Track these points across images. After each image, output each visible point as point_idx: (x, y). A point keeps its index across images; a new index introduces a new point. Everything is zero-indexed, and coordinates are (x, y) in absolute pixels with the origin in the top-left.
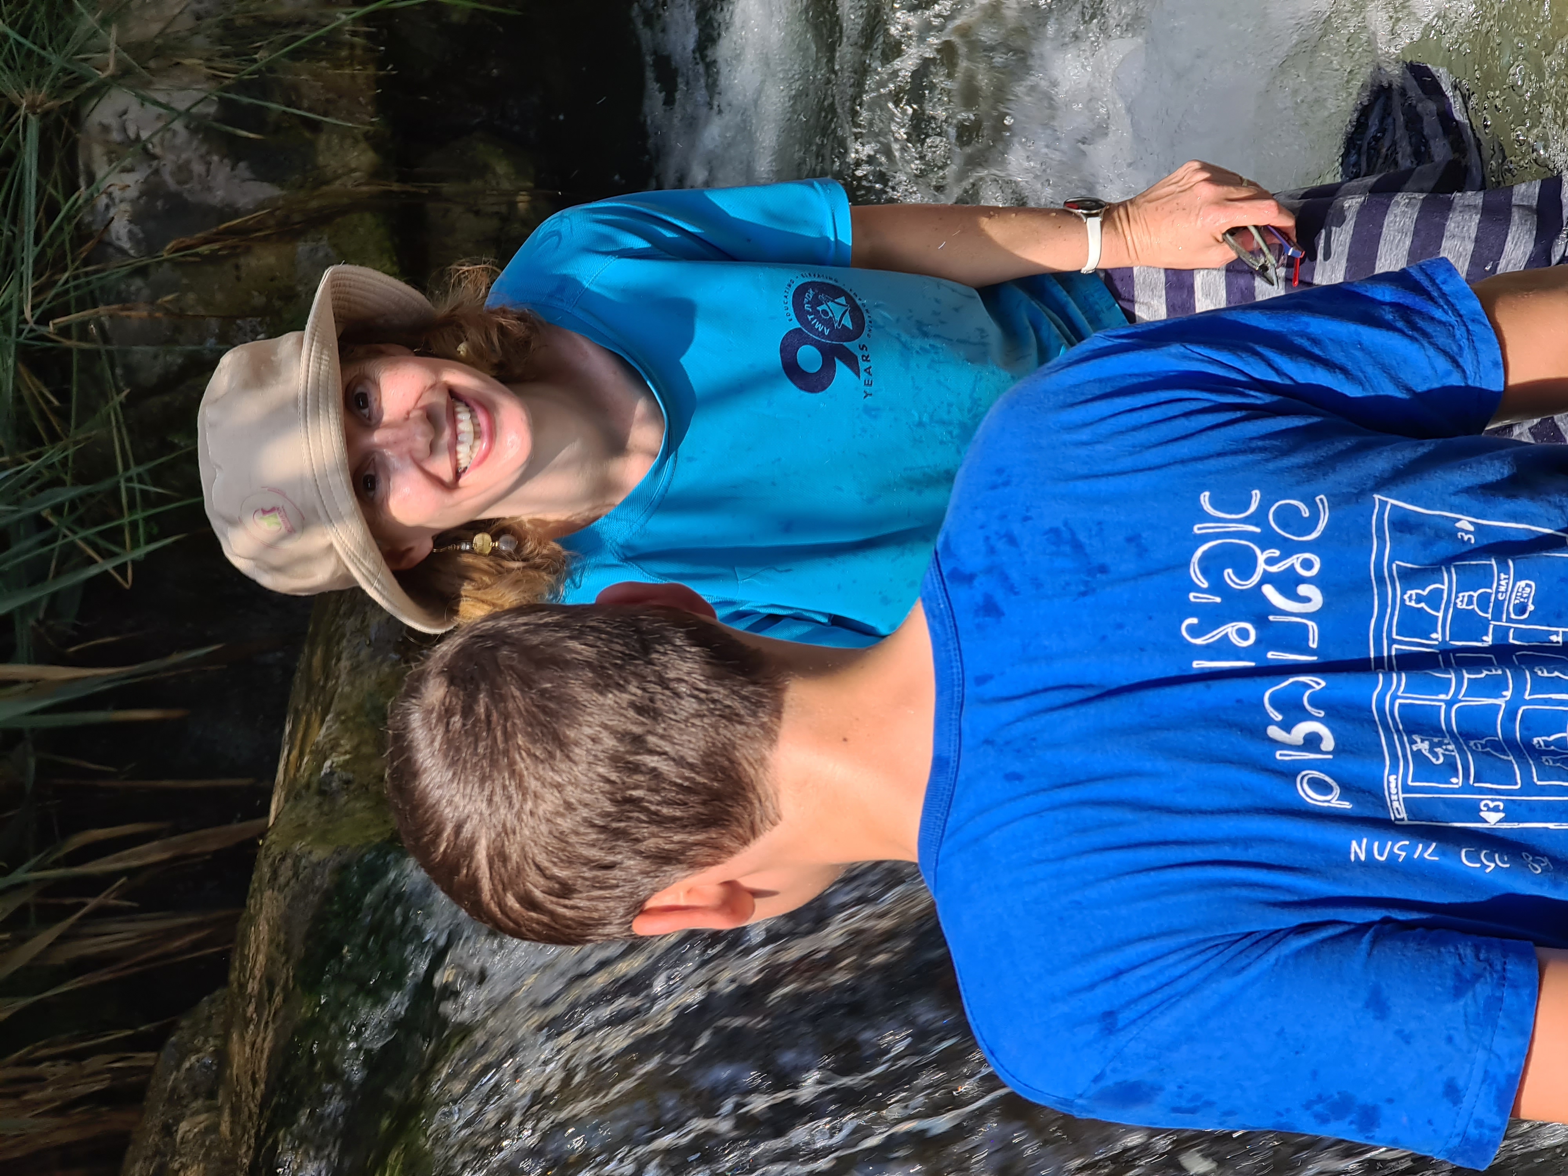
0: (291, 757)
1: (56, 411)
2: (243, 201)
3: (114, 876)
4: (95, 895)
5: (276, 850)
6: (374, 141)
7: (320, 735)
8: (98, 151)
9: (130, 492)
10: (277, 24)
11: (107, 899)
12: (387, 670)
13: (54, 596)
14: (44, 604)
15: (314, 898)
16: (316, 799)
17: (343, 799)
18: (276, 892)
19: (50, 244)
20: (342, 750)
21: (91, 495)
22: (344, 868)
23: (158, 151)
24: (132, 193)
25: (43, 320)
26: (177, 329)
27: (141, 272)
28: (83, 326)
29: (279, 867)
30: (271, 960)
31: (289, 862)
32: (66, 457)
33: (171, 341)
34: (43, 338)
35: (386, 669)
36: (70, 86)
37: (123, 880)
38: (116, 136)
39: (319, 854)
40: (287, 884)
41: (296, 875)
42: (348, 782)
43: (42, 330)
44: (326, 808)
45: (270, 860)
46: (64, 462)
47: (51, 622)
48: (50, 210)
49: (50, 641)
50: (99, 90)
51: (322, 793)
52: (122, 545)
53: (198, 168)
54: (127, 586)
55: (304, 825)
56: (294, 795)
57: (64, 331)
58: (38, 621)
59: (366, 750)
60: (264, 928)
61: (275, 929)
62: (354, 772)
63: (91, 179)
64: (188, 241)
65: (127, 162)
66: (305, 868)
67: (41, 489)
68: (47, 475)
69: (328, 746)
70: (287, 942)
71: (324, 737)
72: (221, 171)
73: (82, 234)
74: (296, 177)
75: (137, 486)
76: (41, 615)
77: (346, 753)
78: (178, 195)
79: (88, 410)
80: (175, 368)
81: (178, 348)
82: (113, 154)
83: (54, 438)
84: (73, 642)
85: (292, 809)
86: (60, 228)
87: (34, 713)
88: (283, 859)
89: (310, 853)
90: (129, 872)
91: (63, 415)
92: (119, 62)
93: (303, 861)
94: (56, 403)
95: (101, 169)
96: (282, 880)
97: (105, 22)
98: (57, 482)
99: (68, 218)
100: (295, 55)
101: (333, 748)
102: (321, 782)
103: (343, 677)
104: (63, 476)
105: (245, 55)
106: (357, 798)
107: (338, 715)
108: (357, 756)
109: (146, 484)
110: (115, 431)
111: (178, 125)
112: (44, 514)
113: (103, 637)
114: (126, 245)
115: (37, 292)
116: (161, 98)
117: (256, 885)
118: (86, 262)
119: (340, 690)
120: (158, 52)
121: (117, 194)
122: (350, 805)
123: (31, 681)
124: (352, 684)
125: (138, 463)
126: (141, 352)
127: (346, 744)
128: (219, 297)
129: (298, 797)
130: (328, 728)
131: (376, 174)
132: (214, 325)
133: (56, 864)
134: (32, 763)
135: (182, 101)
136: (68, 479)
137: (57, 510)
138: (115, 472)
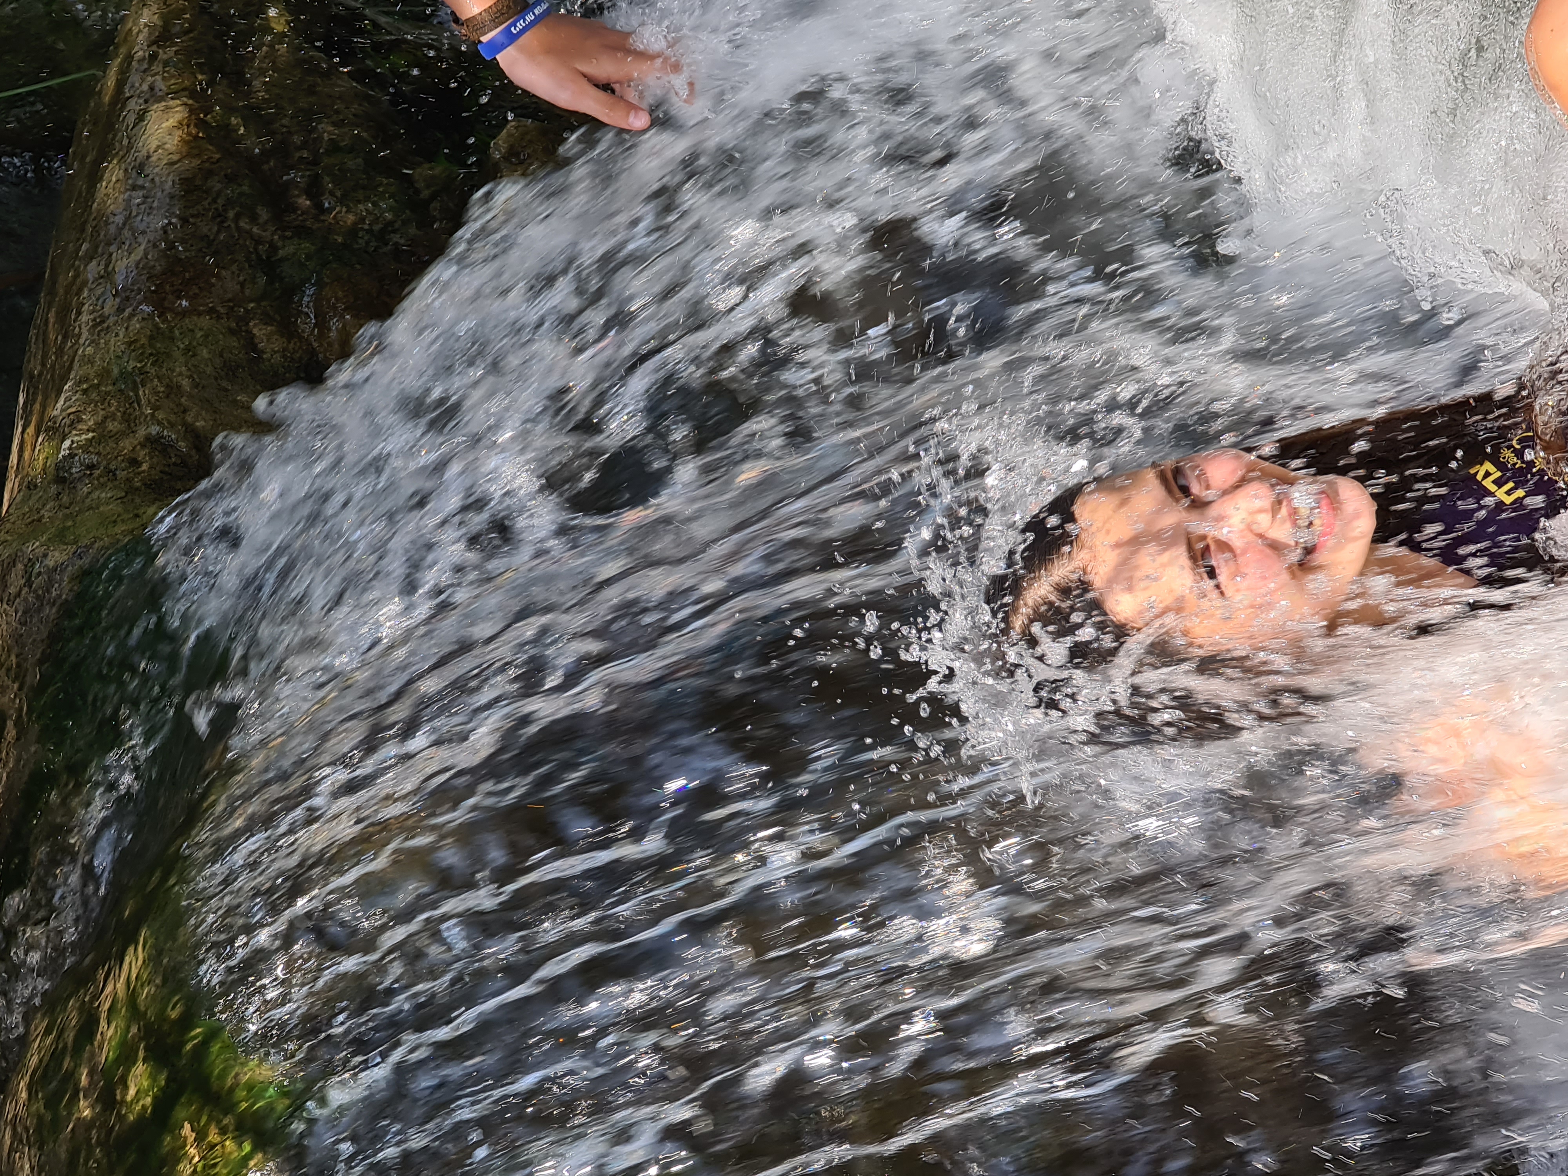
0: (26, 434)
5: (4, 553)
7: (58, 409)
12: (138, 326)
15: (51, 612)
16: (54, 489)
17: (84, 489)
20: (84, 427)
22: (87, 575)
29: (8, 574)
31: (20, 566)
35: (136, 325)
39: (56, 557)
40: (18, 594)
41: (29, 583)
42: (91, 467)
44: (65, 499)
51: (60, 480)
55: (39, 520)
56: (29, 483)
59: (114, 426)
62: (98, 454)
66: (39, 575)
69: (67, 421)
71: (62, 410)
77: (89, 430)
85: (24, 501)
88: (13, 564)
89: (45, 556)
93: (37, 566)
101: (72, 425)
102: (58, 467)
103: (84, 335)
106: (103, 486)
107: (79, 383)
108: (102, 435)
119: (81, 352)
122: (94, 496)
124: (95, 344)
127: (89, 420)
129: (32, 486)
130: (68, 399)
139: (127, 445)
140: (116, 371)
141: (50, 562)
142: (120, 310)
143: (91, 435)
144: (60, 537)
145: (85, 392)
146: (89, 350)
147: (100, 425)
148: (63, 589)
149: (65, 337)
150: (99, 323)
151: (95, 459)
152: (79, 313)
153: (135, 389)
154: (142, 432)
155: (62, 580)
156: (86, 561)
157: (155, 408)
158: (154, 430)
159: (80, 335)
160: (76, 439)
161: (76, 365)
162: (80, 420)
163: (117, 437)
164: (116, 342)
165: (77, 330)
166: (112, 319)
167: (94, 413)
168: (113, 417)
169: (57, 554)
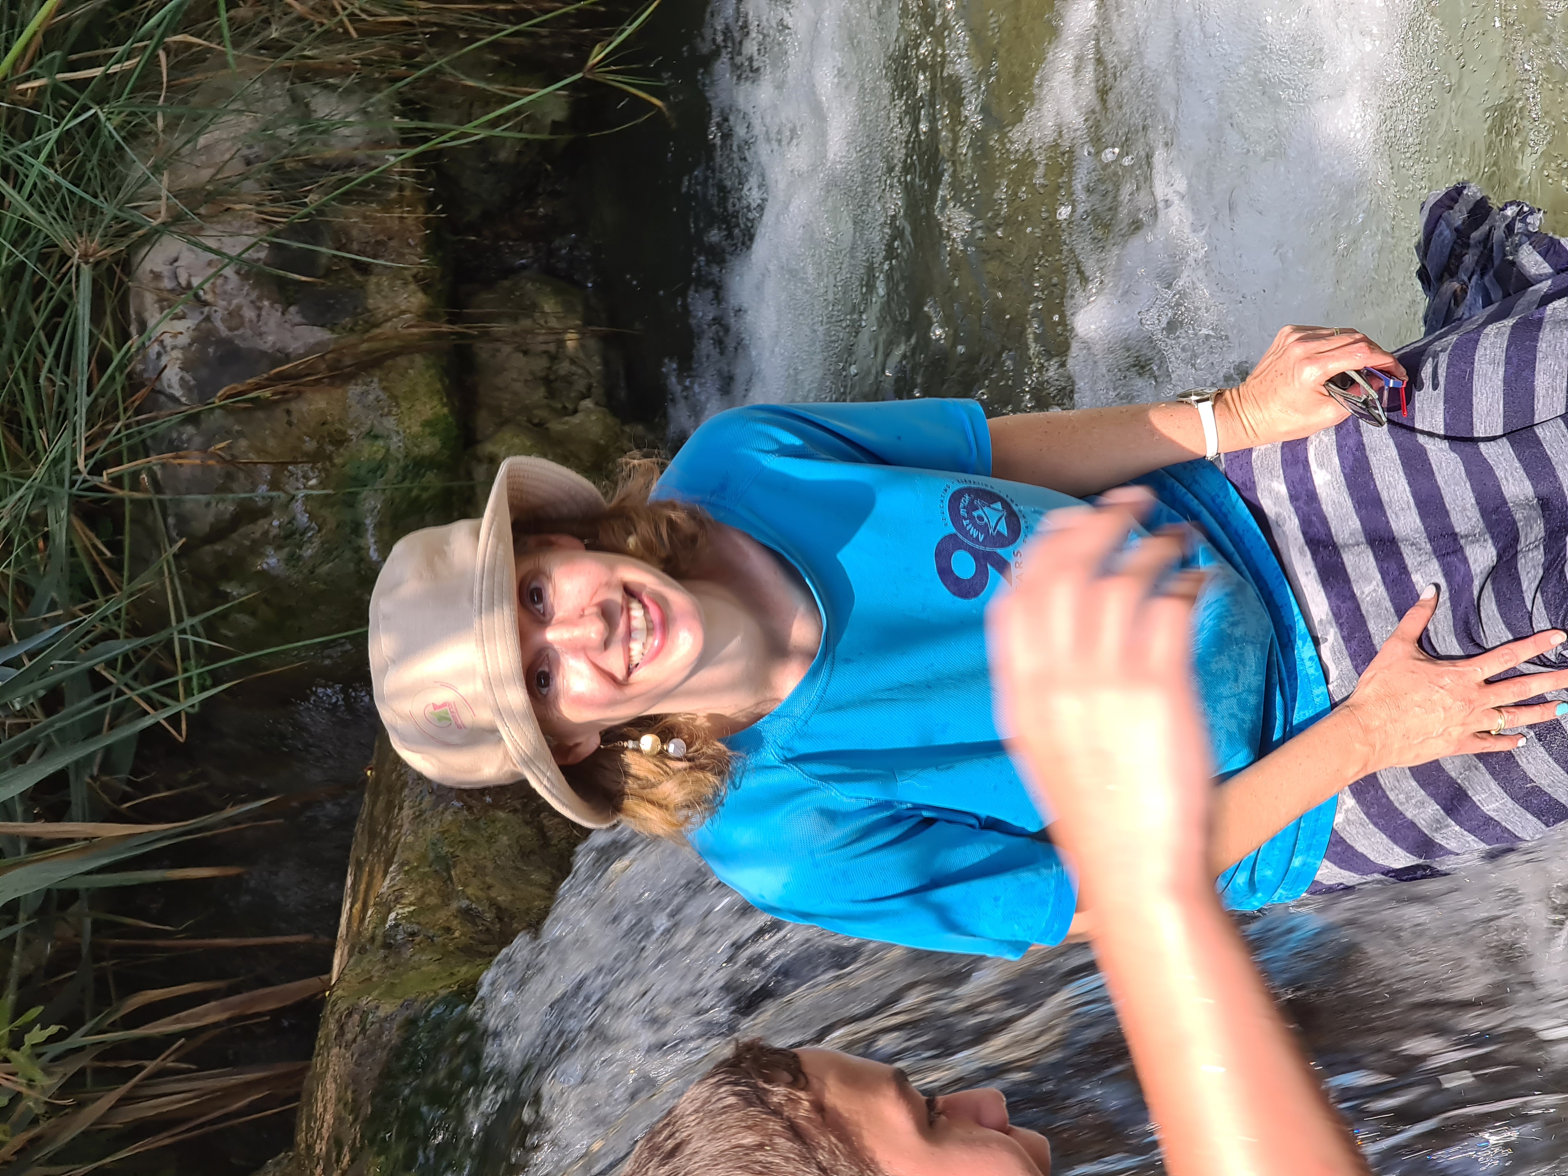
0: (354, 910)
1: (108, 562)
2: (294, 346)
3: (172, 1037)
4: (154, 1058)
5: (342, 1006)
6: (424, 283)
7: (384, 886)
8: (149, 298)
9: (184, 643)
10: (327, 167)
11: (165, 1061)
12: (450, 818)
13: (108, 750)
14: (98, 759)
15: (381, 1055)
16: (382, 953)
17: (408, 953)
18: (343, 1050)
19: (102, 395)
20: (406, 901)
21: (146, 648)
22: (411, 1023)
23: (209, 297)
24: (184, 340)
25: (96, 470)
26: (230, 477)
27: (193, 419)
28: (135, 475)
29: (346, 1023)
30: (339, 1119)
31: (356, 1017)
32: (119, 610)
33: (224, 489)
34: (95, 488)
35: (448, 817)
36: (121, 234)
37: (183, 1040)
38: (167, 284)
39: (387, 1008)
40: (354, 1040)
41: (363, 1030)
42: (413, 934)
43: (95, 480)
44: (391, 961)
45: (337, 1016)
46: (117, 616)
47: (105, 778)
48: (102, 360)
49: (105, 798)
50: (150, 238)
51: (387, 946)
52: (176, 698)
53: (249, 313)
54: (181, 740)
55: (370, 979)
56: (358, 949)
57: (117, 481)
58: (92, 777)
59: (431, 900)
60: (331, 1086)
61: (342, 1088)
62: (418, 924)
63: (143, 327)
64: (241, 388)
65: (179, 310)
66: (373, 1023)
67: (93, 643)
68: (100, 628)
69: (392, 897)
70: (353, 1100)
71: (389, 888)
72: (272, 316)
73: (134, 383)
74: (347, 321)
75: (190, 638)
76: (95, 771)
77: (411, 904)
78: (228, 341)
79: (141, 562)
80: (228, 516)
81: (231, 496)
82: (164, 303)
83: (107, 590)
84: (126, 798)
85: (357, 963)
86: (112, 378)
87: (89, 873)
88: (350, 1015)
89: (377, 1008)
90: (188, 1034)
91: (116, 566)
92: (169, 208)
93: (370, 1016)
94: (108, 554)
95: (153, 317)
96: (349, 1036)
97: (156, 169)
98: (111, 635)
99: (121, 367)
100: (346, 198)
101: (397, 900)
102: (386, 936)
103: (406, 826)
104: (115, 628)
105: (295, 199)
106: (423, 950)
107: (402, 865)
108: (422, 908)
109: (199, 637)
110: (167, 582)
111: (229, 271)
112: (97, 668)
113: (159, 792)
114: (178, 392)
115: (90, 442)
116: (212, 243)
117: (322, 1043)
118: (137, 412)
119: (403, 840)
120: (210, 197)
121: (168, 340)
122: (416, 958)
123: (85, 839)
124: (415, 833)
125: (192, 613)
126: (193, 501)
127: (410, 896)
128: (271, 443)
129: (363, 951)
130: (392, 879)
131: (428, 315)
132: (266, 472)
133: (114, 1027)
134: (88, 923)
135: (233, 246)
136: (121, 632)
137: (111, 664)
138: (166, 624)
139: (442, 916)
140: (432, 855)
141: (381, 1013)
142: (435, 805)
143: (412, 908)
144: (390, 991)
145: (406, 872)
146: (410, 839)
147: (421, 899)
148: (392, 1036)
149: (389, 829)
150: (419, 817)
151: (416, 928)
152: (401, 808)
153: (448, 870)
154: (454, 905)
155: (391, 1028)
156: (409, 1013)
157: (465, 886)
158: (464, 903)
159: (402, 826)
160: (400, 911)
161: (399, 851)
162: (403, 896)
163: (433, 909)
164: (431, 830)
165: (399, 823)
166: (428, 814)
167: (414, 890)
168: (430, 893)
169: (387, 1006)
